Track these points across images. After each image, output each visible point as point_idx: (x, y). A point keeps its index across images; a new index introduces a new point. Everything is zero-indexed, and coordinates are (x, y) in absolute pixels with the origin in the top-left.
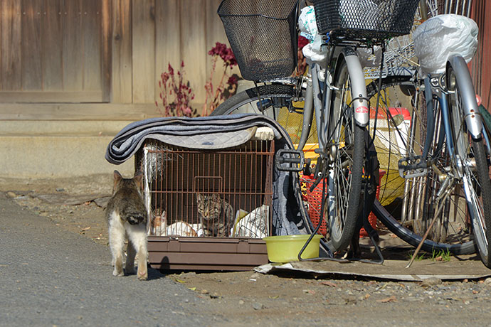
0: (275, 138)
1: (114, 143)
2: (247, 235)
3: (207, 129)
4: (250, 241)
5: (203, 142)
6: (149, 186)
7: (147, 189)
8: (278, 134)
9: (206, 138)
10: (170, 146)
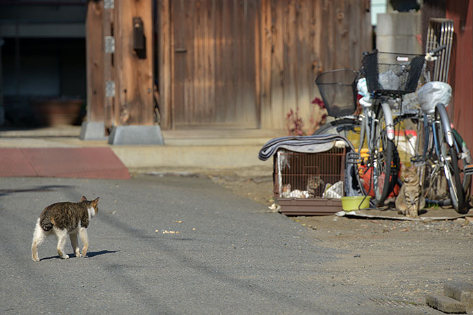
0: (346, 147)
1: (262, 151)
2: (332, 197)
3: (310, 142)
4: (333, 200)
5: (308, 149)
6: (281, 172)
8: (347, 144)
9: (310, 147)
10: (291, 151)
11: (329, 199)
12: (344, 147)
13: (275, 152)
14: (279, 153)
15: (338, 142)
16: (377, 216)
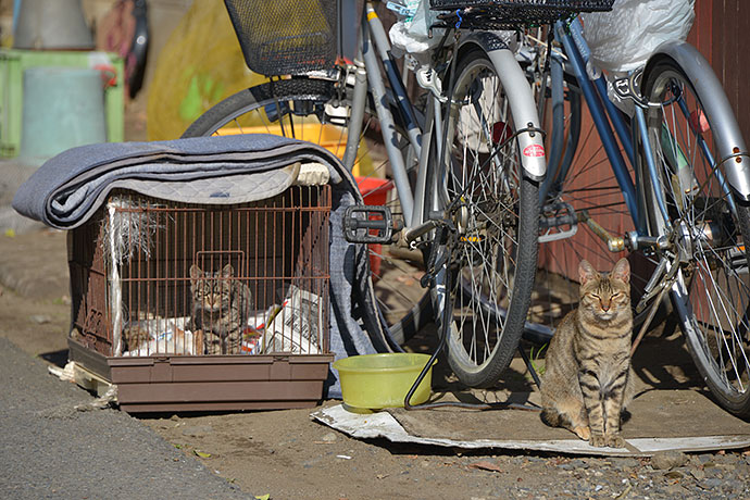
0: (331, 181)
1: (54, 197)
2: (287, 349)
3: (216, 169)
4: (293, 360)
5: (211, 193)
6: (119, 270)
7: (115, 276)
8: (336, 174)
9: (216, 185)
10: (154, 200)
11: (280, 358)
12: (324, 182)
13: (98, 203)
14: (112, 207)
15: (305, 168)
16: (502, 445)
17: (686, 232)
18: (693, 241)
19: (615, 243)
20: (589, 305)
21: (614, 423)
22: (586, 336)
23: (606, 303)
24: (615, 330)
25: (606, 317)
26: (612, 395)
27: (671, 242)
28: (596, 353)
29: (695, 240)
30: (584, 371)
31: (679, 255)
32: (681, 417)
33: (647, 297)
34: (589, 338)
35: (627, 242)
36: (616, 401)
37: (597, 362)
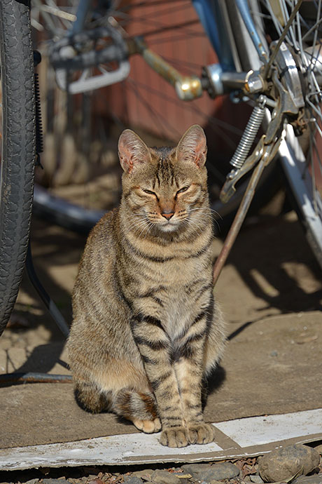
17: (290, 62)
18: (303, 76)
19: (186, 86)
20: (139, 207)
21: (194, 400)
22: (135, 257)
23: (167, 205)
24: (185, 246)
25: (169, 229)
26: (186, 352)
27: (268, 80)
28: (154, 286)
29: (306, 75)
30: (138, 318)
31: (282, 102)
32: (306, 371)
33: (235, 176)
34: (140, 260)
35: (205, 82)
36: (194, 363)
37: (158, 301)
